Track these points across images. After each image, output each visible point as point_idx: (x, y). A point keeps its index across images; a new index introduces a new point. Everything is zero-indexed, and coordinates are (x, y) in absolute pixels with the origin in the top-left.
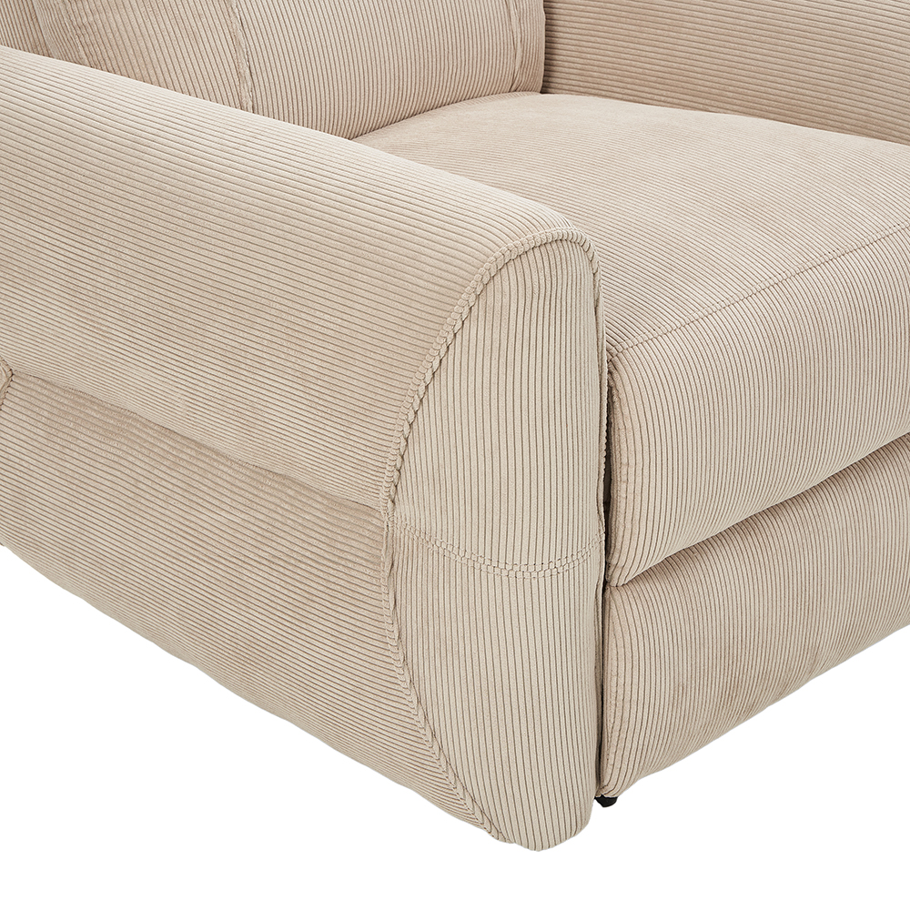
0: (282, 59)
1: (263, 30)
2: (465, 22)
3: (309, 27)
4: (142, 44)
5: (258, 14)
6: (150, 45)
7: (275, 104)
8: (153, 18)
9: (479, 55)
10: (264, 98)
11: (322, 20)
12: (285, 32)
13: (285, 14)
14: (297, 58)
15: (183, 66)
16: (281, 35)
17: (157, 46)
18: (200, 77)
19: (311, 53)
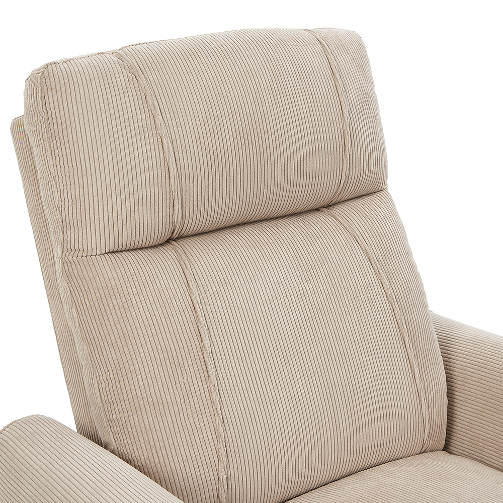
0: (251, 444)
1: (239, 425)
2: (388, 411)
3: (273, 421)
4: (150, 436)
5: (236, 414)
6: (155, 437)
7: (244, 475)
8: (159, 418)
9: (398, 432)
10: (236, 472)
11: (283, 415)
12: (255, 426)
13: (256, 413)
14: (262, 443)
15: (178, 451)
16: (251, 428)
17: (160, 438)
18: (189, 459)
19: (273, 439)
